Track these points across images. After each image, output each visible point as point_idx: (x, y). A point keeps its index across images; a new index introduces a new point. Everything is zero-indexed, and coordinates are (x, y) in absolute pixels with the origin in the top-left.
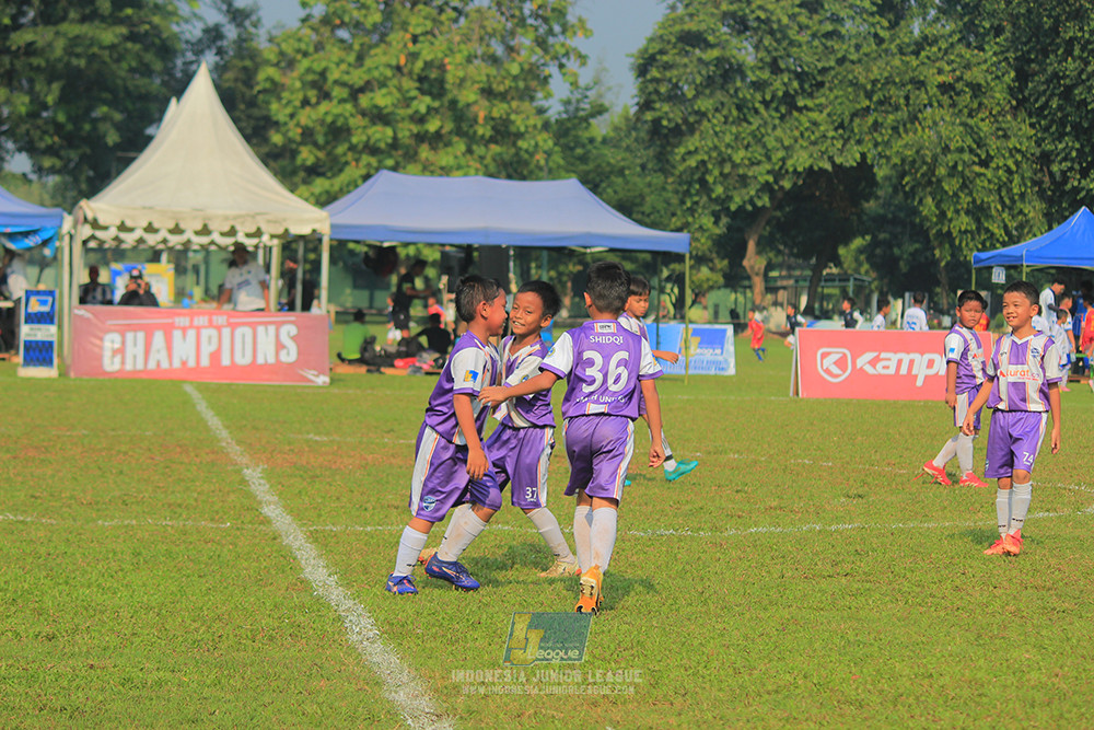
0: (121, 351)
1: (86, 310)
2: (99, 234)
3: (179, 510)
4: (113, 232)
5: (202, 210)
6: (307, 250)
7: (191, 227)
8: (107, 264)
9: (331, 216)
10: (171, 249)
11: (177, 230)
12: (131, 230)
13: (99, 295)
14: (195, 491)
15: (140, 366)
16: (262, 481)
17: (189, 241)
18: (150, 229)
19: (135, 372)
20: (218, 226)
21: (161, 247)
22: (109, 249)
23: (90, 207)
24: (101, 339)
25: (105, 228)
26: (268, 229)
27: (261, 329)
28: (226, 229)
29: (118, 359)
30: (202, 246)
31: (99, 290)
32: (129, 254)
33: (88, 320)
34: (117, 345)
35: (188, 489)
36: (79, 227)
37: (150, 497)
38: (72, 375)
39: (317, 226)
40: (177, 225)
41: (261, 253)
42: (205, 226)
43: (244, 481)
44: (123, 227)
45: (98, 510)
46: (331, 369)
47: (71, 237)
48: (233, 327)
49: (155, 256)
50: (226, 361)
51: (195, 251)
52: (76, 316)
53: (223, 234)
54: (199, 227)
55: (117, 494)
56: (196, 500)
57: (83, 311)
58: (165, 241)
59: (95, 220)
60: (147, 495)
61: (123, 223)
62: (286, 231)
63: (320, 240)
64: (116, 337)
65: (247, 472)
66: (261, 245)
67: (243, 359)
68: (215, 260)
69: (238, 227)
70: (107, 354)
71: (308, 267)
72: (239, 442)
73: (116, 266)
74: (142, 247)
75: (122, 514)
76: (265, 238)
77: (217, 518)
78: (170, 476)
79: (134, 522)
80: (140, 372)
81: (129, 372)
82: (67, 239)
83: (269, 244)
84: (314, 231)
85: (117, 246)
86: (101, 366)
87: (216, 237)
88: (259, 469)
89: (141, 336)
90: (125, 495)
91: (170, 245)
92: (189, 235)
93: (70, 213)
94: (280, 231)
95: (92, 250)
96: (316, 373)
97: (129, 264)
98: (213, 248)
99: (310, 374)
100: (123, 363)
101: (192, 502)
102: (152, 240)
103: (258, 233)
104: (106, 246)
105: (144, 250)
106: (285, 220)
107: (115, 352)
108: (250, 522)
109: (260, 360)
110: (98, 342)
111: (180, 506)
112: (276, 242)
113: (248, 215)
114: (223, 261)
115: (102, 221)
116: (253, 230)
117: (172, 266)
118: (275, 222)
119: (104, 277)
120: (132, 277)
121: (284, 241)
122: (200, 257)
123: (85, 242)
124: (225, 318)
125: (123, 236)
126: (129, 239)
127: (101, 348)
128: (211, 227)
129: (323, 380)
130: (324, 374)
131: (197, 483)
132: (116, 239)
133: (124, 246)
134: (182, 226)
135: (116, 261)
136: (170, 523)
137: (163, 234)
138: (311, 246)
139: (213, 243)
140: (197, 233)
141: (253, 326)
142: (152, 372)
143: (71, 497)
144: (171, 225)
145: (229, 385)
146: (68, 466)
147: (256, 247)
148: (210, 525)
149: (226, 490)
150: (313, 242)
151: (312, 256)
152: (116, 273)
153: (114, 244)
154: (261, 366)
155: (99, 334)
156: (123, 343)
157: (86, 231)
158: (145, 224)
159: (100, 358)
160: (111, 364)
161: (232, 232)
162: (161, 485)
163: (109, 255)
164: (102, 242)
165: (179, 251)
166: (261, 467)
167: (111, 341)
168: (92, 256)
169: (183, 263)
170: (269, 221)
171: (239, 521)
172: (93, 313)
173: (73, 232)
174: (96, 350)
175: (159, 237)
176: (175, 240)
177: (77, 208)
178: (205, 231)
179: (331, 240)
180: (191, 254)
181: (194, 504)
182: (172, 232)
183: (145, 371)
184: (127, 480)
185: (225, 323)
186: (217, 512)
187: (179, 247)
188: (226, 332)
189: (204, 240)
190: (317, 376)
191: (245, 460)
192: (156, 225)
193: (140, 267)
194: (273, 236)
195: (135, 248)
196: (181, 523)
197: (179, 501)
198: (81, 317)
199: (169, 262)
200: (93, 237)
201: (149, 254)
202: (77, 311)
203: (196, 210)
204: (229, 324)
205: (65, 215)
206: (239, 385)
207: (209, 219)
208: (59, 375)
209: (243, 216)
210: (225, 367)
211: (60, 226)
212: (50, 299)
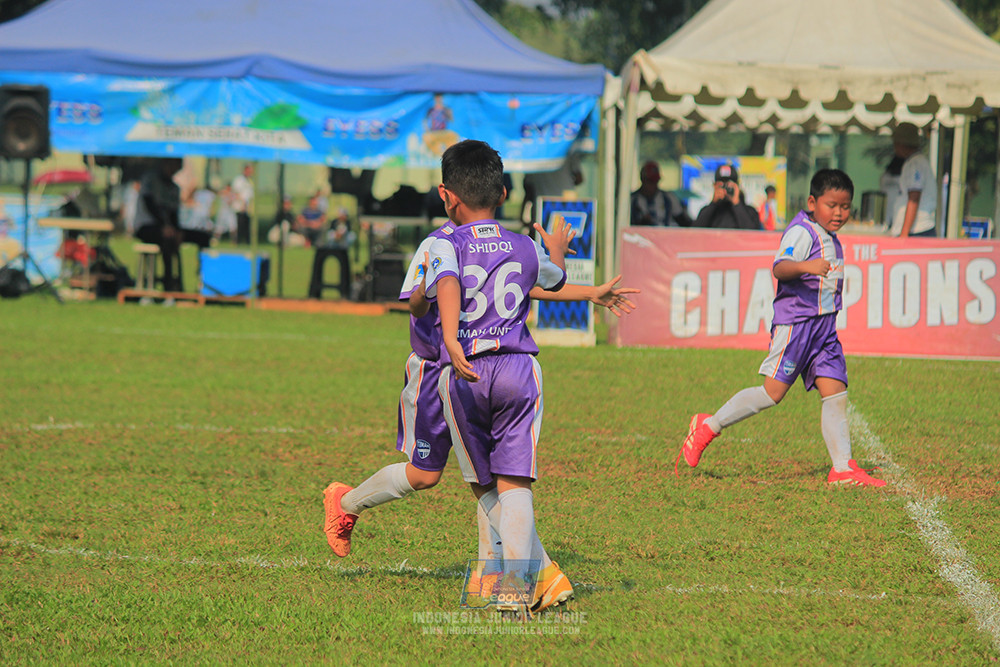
0: (701, 303)
1: (643, 235)
2: (666, 108)
3: (800, 570)
4: (688, 104)
5: (836, 68)
7: (819, 94)
8: (675, 157)
10: (782, 134)
11: (794, 101)
12: (718, 101)
13: (660, 211)
14: (826, 538)
15: (731, 328)
16: (938, 523)
17: (814, 120)
18: (750, 99)
19: (722, 337)
20: (864, 94)
21: (767, 128)
22: (681, 132)
23: (652, 63)
24: (668, 283)
25: (676, 98)
26: (947, 99)
27: (934, 267)
28: (877, 98)
29: (694, 316)
30: (835, 128)
31: (659, 201)
32: (712, 140)
33: (646, 250)
34: (694, 294)
35: (814, 534)
36: (632, 96)
37: (752, 547)
38: (619, 341)
40: (795, 93)
41: (935, 138)
42: (842, 95)
43: (907, 523)
44: (705, 97)
45: (666, 567)
47: (619, 113)
48: (888, 264)
49: (755, 145)
50: (874, 320)
51: (822, 136)
52: (626, 243)
53: (870, 108)
54: (831, 95)
55: (696, 540)
56: (828, 553)
57: (637, 237)
58: (773, 120)
59: (659, 85)
60: (746, 544)
61: (704, 89)
62: (979, 101)
64: (694, 280)
65: (914, 509)
66: (936, 125)
67: (904, 318)
68: (855, 151)
69: (897, 97)
70: (677, 308)
72: (898, 457)
73: (691, 161)
74: (734, 129)
75: (705, 575)
76: (943, 114)
77: (863, 583)
78: (783, 513)
79: (725, 589)
80: (730, 337)
81: (713, 338)
82: (611, 116)
83: (948, 123)
85: (694, 129)
86: (668, 327)
87: (860, 112)
88: (933, 504)
89: (733, 277)
90: (710, 543)
91: (782, 125)
92: (814, 109)
93: (617, 73)
94: (968, 101)
95: (653, 134)
97: (713, 158)
98: (853, 130)
100: (703, 322)
101: (821, 555)
102: (752, 117)
103: (932, 106)
104: (676, 128)
105: (739, 134)
106: (976, 83)
107: (690, 305)
108: (920, 592)
109: (933, 320)
110: (661, 287)
111: (800, 562)
112: (960, 120)
113: (914, 76)
114: (870, 152)
115: (670, 87)
116: (923, 100)
117: (782, 161)
118: (960, 86)
119: (669, 179)
120: (719, 178)
121: (975, 119)
122: (829, 145)
123: (641, 122)
124: (874, 247)
125: (704, 111)
126: (715, 116)
127: (668, 298)
128: (851, 96)
131: (829, 525)
132: (693, 116)
133: (705, 128)
134: (804, 94)
135: (690, 153)
136: (785, 591)
137: (772, 107)
139: (854, 121)
140: (827, 106)
141: (922, 263)
142: (750, 337)
143: (620, 547)
144: (786, 94)
145: (881, 360)
146: (615, 493)
147: (928, 129)
148: (853, 596)
149: (878, 537)
152: (690, 174)
153: (686, 125)
154: (933, 327)
155: (665, 275)
156: (704, 289)
157: (644, 103)
158: (741, 92)
159: (666, 315)
160: (682, 325)
161: (888, 104)
162: (769, 527)
163: (679, 143)
164: (668, 122)
165: (797, 136)
166: (937, 498)
167: (684, 287)
168: (651, 143)
169: (801, 155)
170: (950, 85)
171: (902, 589)
172: (652, 240)
173: (621, 105)
174: (659, 300)
175: (764, 113)
176: (791, 119)
177: (629, 64)
178: (842, 102)
180: (814, 141)
181: (825, 559)
182: (784, 104)
183: (740, 336)
184: (712, 518)
185: (873, 257)
186: (864, 574)
187: (796, 130)
188: (875, 272)
189: (840, 118)
191: (909, 487)
192: (760, 93)
193: (730, 161)
194: (955, 111)
195: (722, 131)
196: (804, 591)
197: (799, 554)
198: (634, 246)
199: (777, 153)
200: (655, 113)
201: (747, 142)
202: (627, 237)
203: (828, 67)
204: (880, 259)
205: (609, 76)
206: (897, 360)
207: (849, 82)
208: (598, 343)
209: (907, 78)
210: (874, 330)
211: (601, 95)
212: (584, 216)
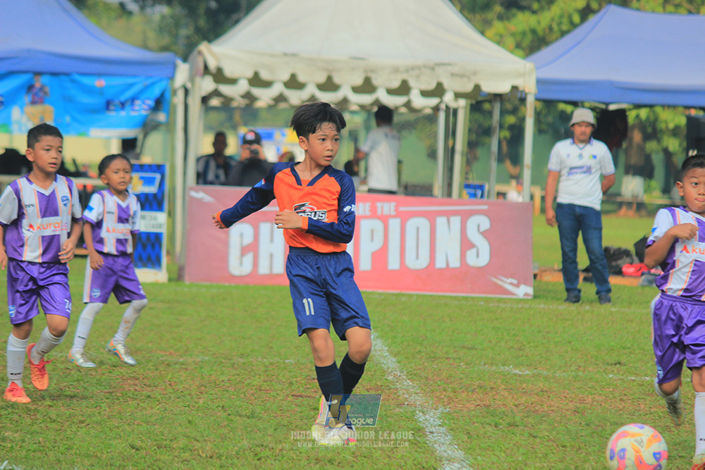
0: (253, 248)
1: (206, 192)
2: (225, 89)
4: (243, 86)
5: (363, 59)
6: (503, 113)
7: (348, 81)
8: (235, 127)
9: (537, 68)
11: (329, 85)
12: (267, 84)
15: (278, 268)
16: (443, 430)
17: (345, 101)
18: (293, 83)
19: (270, 276)
20: (385, 80)
22: (238, 108)
23: (216, 52)
24: (227, 232)
25: (233, 81)
26: (451, 86)
27: (441, 221)
28: (396, 84)
29: (249, 258)
30: (362, 107)
32: (264, 115)
33: (209, 204)
34: (248, 239)
36: (198, 79)
38: (188, 278)
39: (519, 82)
40: (329, 78)
41: (442, 116)
42: (367, 81)
44: (256, 81)
46: (535, 276)
47: (187, 92)
48: (404, 218)
50: (394, 264)
51: (353, 112)
52: (192, 198)
53: (391, 92)
54: (359, 81)
57: (202, 195)
58: (312, 99)
59: (220, 70)
61: (256, 74)
62: (477, 87)
63: (523, 100)
64: (248, 230)
66: (443, 106)
67: (417, 262)
69: (412, 83)
70: (234, 252)
71: (506, 134)
72: (412, 376)
74: (282, 105)
76: (448, 98)
80: (278, 275)
81: (263, 277)
82: (181, 94)
83: (453, 105)
84: (515, 88)
85: (249, 106)
86: (226, 268)
87: (382, 95)
88: (438, 413)
92: (345, 92)
93: (185, 59)
94: (469, 88)
95: (215, 108)
96: (515, 282)
99: (507, 283)
100: (256, 263)
102: (295, 97)
103: (439, 91)
104: (234, 104)
105: (283, 110)
106: (475, 73)
107: (244, 250)
109: (440, 264)
110: (221, 235)
112: (462, 103)
113: (425, 66)
115: (229, 72)
116: (431, 86)
118: (462, 76)
121: (474, 102)
123: (205, 100)
125: (256, 91)
126: (264, 97)
127: (227, 244)
128: (375, 82)
129: (524, 291)
130: (526, 284)
132: (248, 96)
133: (257, 105)
134: (336, 80)
137: (311, 90)
138: (509, 106)
139: (376, 102)
140: (356, 90)
141: (431, 217)
144: (322, 79)
145: (399, 296)
147: (436, 109)
150: (513, 101)
151: (511, 120)
153: (243, 102)
154: (440, 270)
156: (256, 236)
157: (207, 85)
158: (286, 77)
159: (224, 257)
160: (239, 266)
161: (404, 89)
163: (237, 116)
164: (227, 100)
166: (441, 410)
167: (239, 236)
168: (214, 115)
170: (453, 75)
172: (214, 196)
173: (189, 85)
174: (219, 245)
175: (305, 94)
177: (195, 53)
178: (367, 87)
179: (537, 99)
182: (322, 87)
185: (393, 213)
188: (395, 224)
189: (366, 99)
190: (517, 286)
191: (420, 401)
192: (301, 78)
194: (458, 96)
195: (270, 107)
198: (199, 201)
200: (216, 93)
202: (193, 194)
203: (355, 58)
204: (398, 214)
205: (179, 62)
206: (411, 296)
207: (373, 71)
208: (170, 280)
209: (419, 68)
210: (393, 271)
211: (172, 78)
212: (158, 176)
